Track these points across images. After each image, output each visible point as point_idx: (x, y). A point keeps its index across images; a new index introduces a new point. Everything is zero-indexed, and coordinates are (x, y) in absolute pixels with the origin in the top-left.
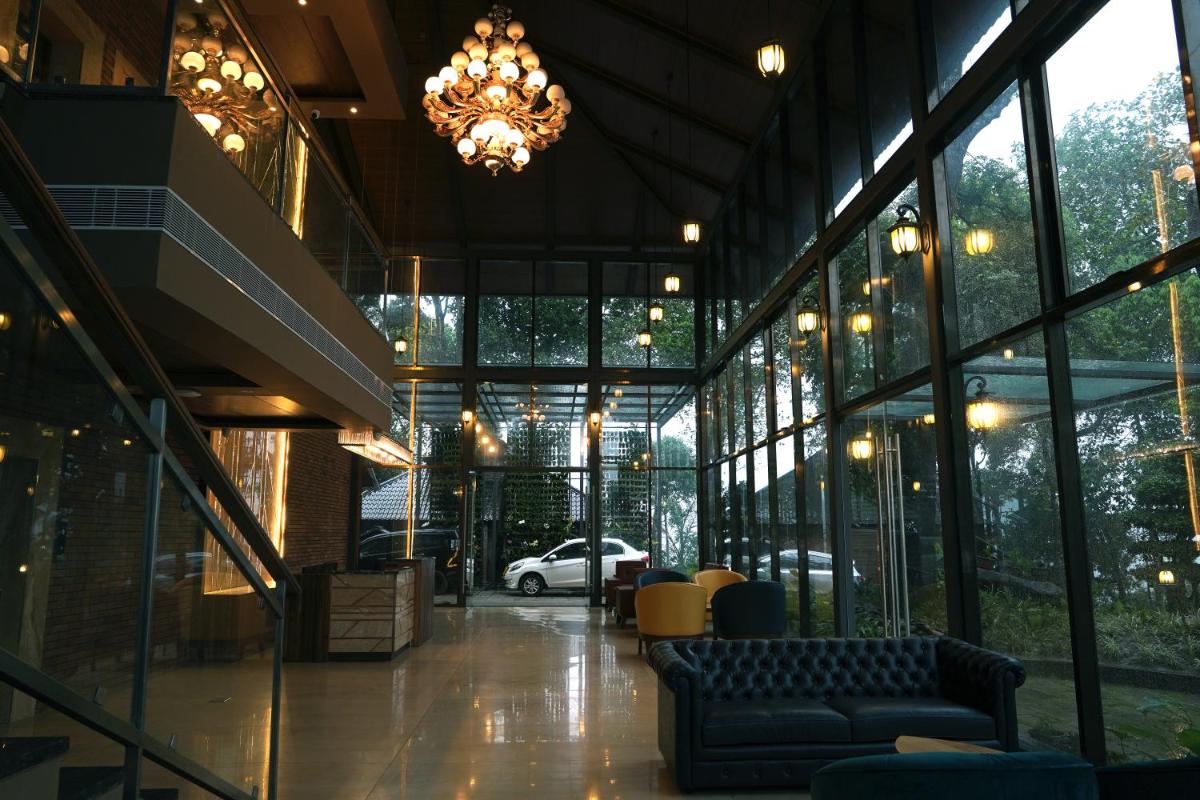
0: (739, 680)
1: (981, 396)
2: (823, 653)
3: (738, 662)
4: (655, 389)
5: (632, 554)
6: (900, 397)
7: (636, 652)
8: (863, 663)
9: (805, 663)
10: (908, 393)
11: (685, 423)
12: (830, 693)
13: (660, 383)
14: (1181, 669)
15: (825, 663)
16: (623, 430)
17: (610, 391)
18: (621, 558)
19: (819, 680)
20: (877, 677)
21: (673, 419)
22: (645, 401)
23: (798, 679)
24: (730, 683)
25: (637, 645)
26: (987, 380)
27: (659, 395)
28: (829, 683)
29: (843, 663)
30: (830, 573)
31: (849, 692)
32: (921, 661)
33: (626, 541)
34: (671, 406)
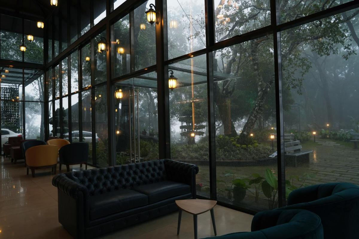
0: (96, 186)
1: (172, 77)
2: (128, 170)
3: (95, 178)
4: (26, 71)
5: (13, 134)
6: (139, 77)
7: (26, 173)
8: (142, 172)
9: (121, 175)
10: (141, 75)
11: (34, 86)
12: (132, 185)
13: (28, 68)
14: (200, 159)
15: (129, 174)
16: (8, 87)
17: (4, 70)
18: (8, 136)
19: (127, 180)
20: (147, 176)
21: (30, 85)
22: (21, 75)
23: (120, 181)
24: (92, 187)
25: (26, 170)
26: (174, 72)
27: (28, 74)
28: (131, 181)
29: (135, 173)
30: (91, 138)
31: (139, 184)
32: (160, 168)
33: (10, 129)
34: (31, 78)
